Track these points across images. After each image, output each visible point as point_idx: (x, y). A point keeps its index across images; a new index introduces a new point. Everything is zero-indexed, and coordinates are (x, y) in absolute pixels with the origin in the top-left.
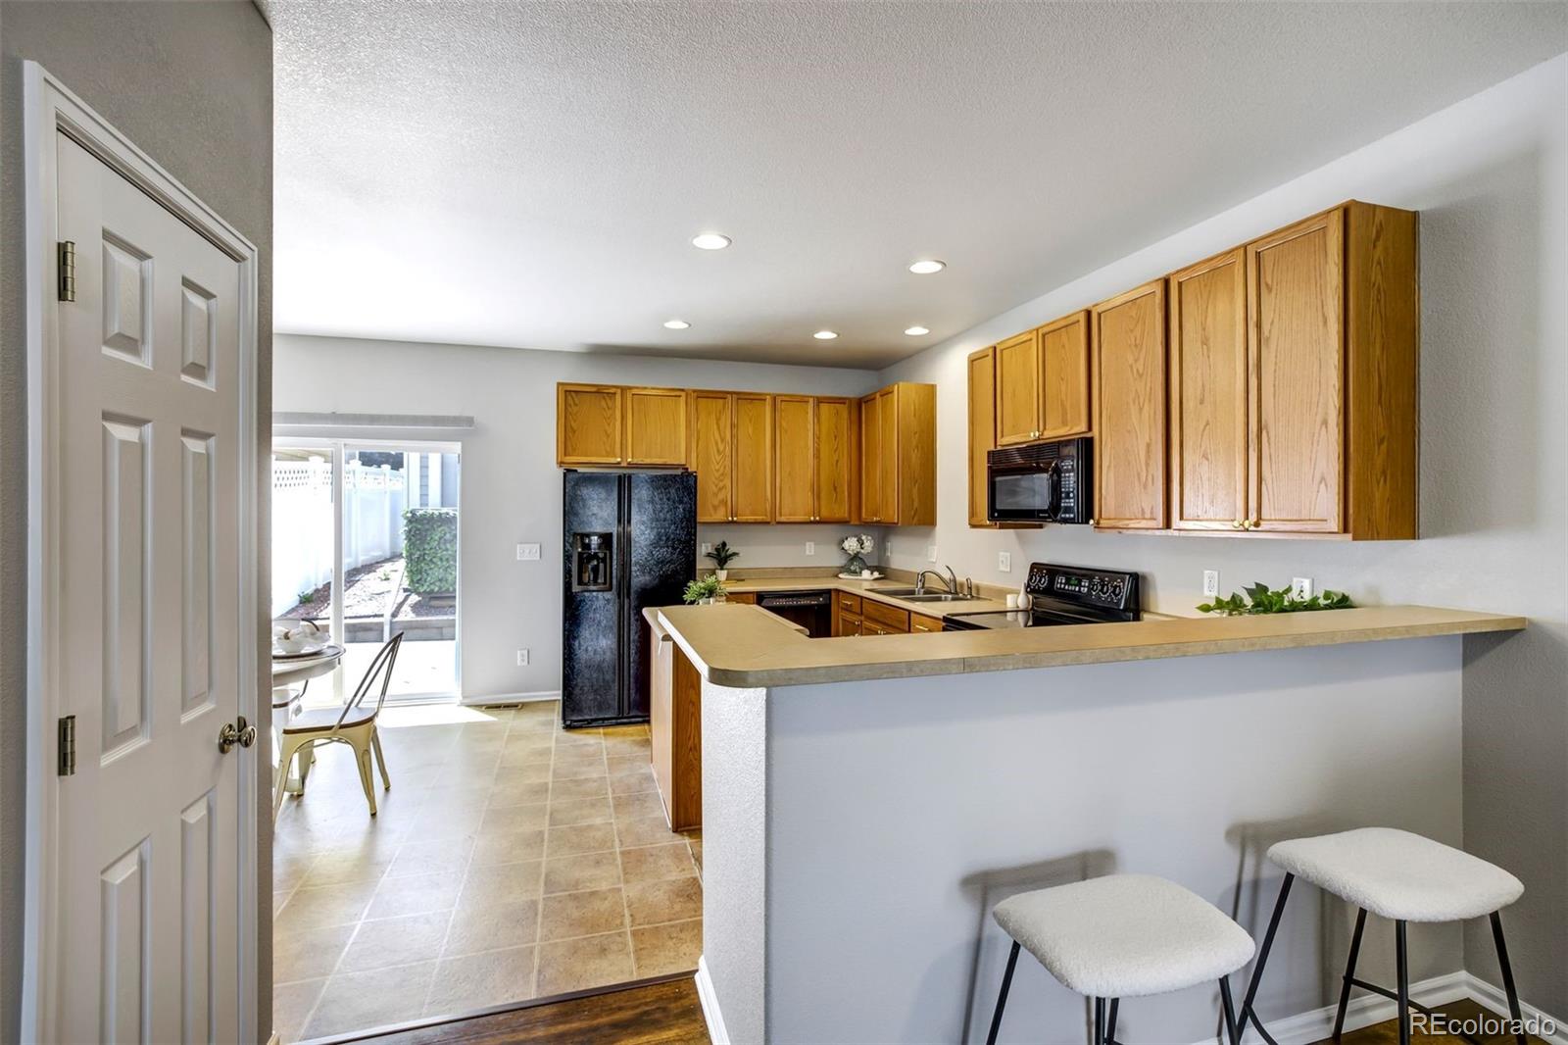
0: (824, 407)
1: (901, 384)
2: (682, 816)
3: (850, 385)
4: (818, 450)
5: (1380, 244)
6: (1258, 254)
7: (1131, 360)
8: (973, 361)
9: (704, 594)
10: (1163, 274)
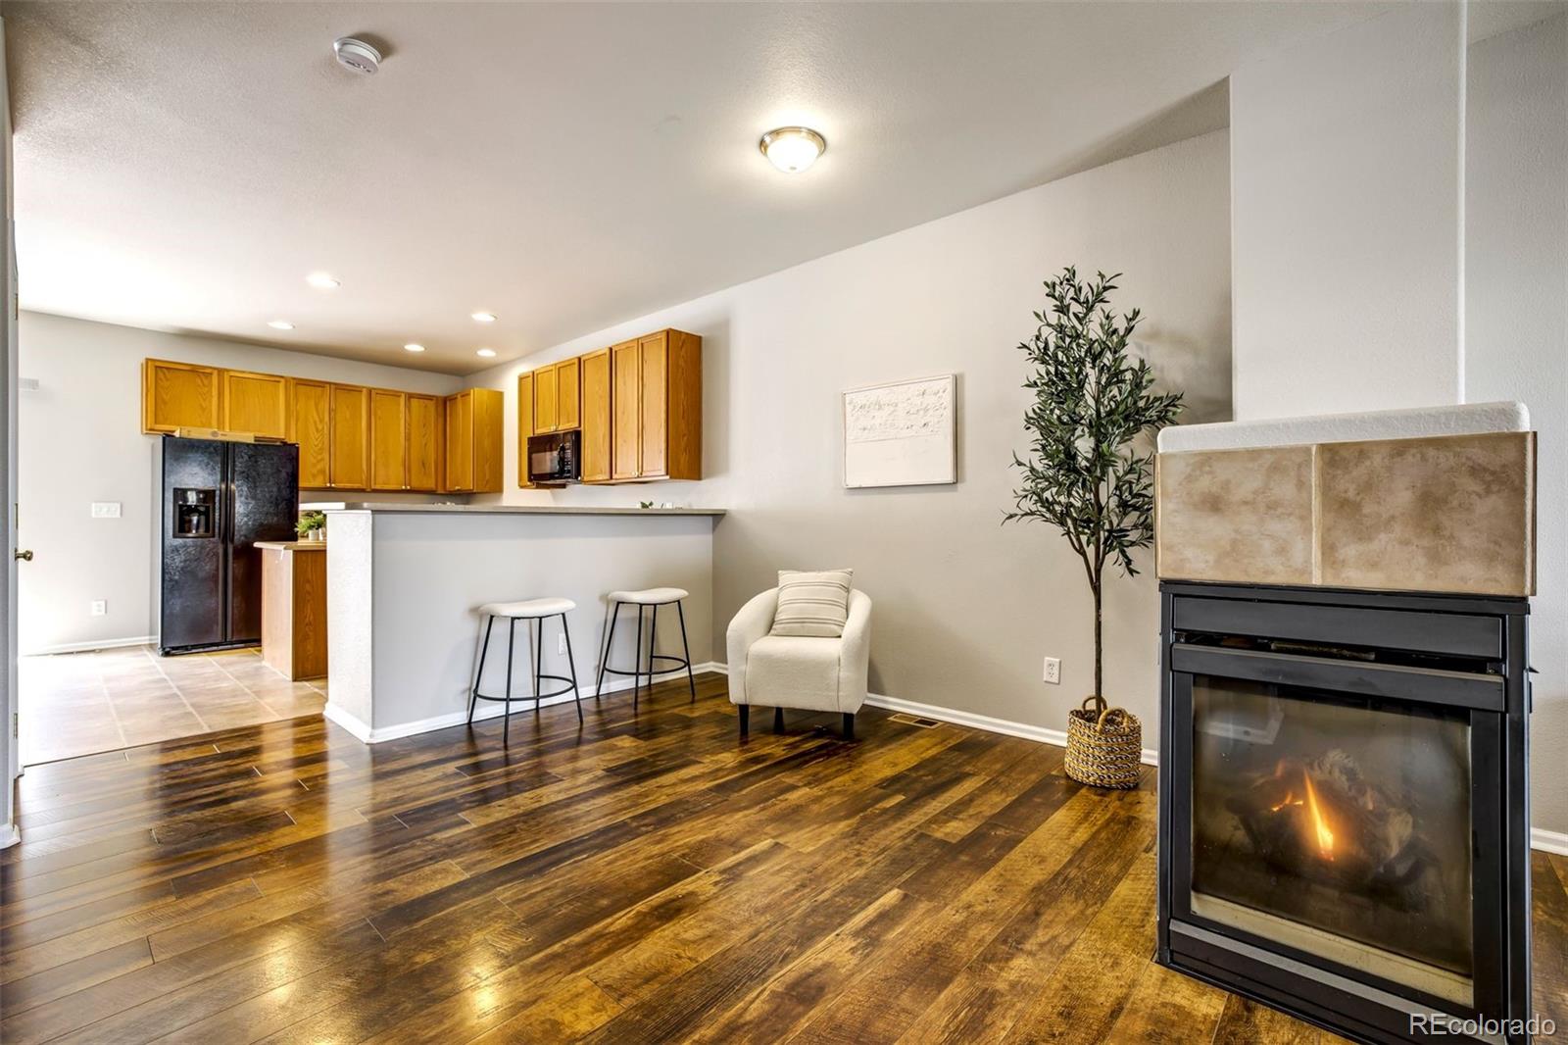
0: (415, 402)
1: (476, 389)
2: (300, 670)
3: (438, 386)
4: (409, 434)
5: (683, 350)
6: (642, 344)
7: (597, 388)
8: (521, 379)
9: (313, 526)
10: (610, 346)
